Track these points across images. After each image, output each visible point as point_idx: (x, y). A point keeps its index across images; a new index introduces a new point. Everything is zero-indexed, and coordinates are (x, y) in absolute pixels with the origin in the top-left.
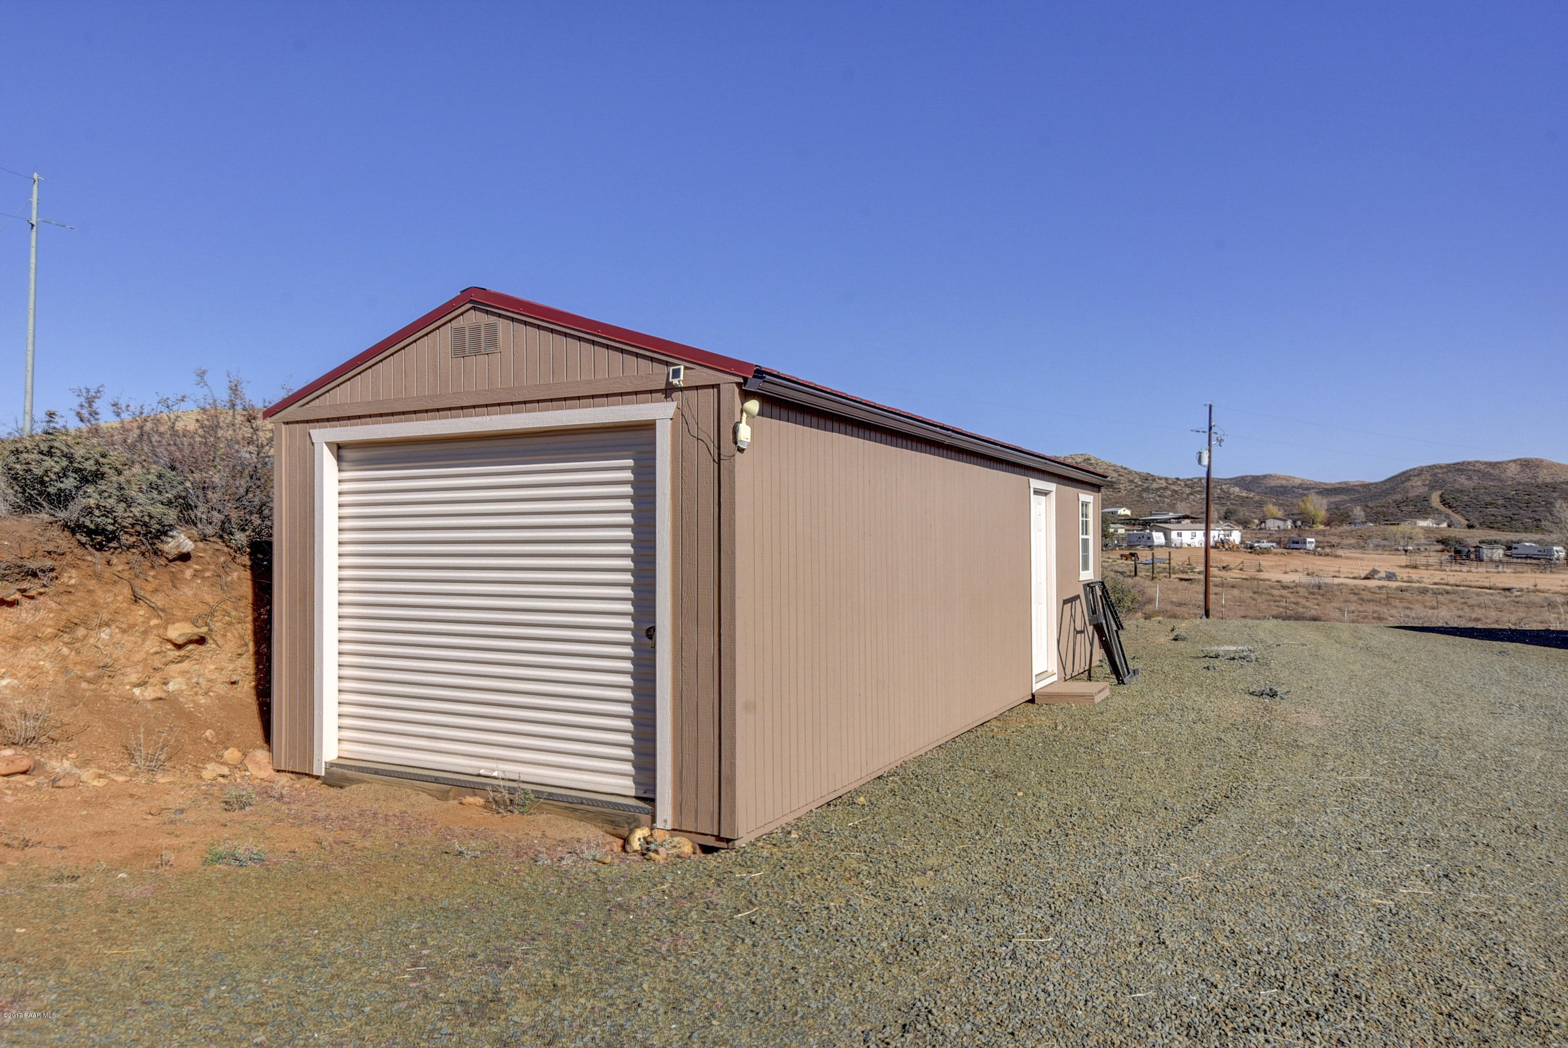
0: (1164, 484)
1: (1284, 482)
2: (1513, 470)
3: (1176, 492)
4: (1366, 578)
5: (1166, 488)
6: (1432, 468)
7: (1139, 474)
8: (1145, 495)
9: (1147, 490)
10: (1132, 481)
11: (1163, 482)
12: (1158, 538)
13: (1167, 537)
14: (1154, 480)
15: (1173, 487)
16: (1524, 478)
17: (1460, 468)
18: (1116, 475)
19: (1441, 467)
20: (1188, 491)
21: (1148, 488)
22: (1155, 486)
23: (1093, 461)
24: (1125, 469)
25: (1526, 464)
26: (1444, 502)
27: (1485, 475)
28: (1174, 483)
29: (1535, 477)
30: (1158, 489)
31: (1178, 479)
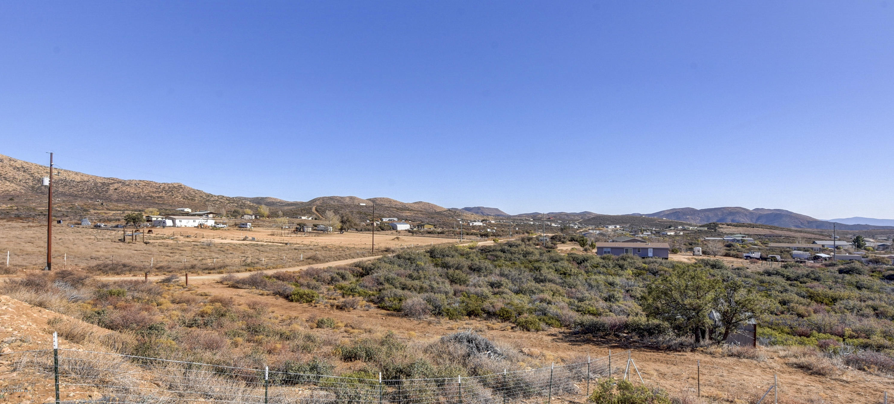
0: (217, 198)
1: (273, 200)
2: (348, 199)
3: (222, 202)
4: (243, 240)
5: (217, 200)
6: (323, 198)
7: (205, 194)
8: (207, 203)
9: (208, 201)
10: (202, 197)
11: (216, 198)
12: (169, 223)
13: (174, 222)
14: (212, 196)
15: (220, 200)
16: (349, 203)
17: (331, 198)
18: (194, 193)
19: (326, 197)
20: (227, 202)
21: (209, 200)
22: (212, 199)
23: (183, 187)
24: (199, 191)
25: (351, 198)
26: (316, 210)
27: (339, 201)
28: (221, 198)
29: (353, 202)
30: (213, 201)
31: (223, 197)
